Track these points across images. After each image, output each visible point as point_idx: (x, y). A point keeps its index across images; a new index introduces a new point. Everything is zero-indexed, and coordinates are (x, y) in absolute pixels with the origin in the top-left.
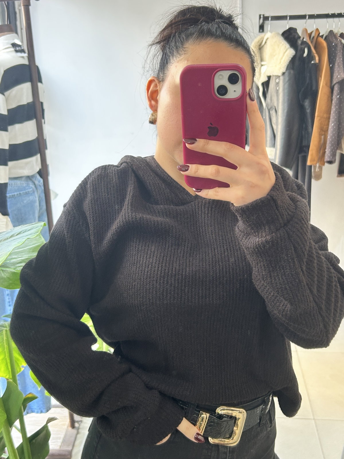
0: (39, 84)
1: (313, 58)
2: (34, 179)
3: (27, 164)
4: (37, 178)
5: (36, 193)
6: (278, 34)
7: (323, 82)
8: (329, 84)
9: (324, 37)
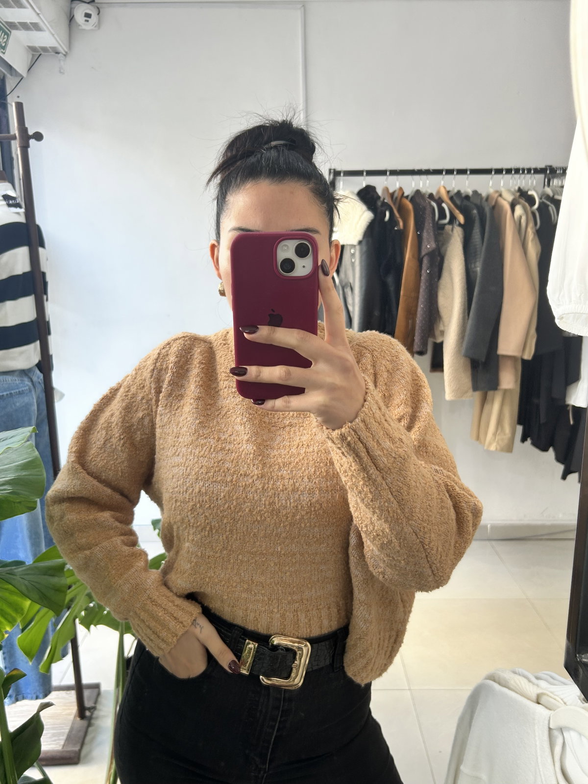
0: (41, 249)
2: (31, 375)
3: (21, 353)
4: (35, 373)
5: (33, 392)
6: (353, 193)
7: (409, 254)
8: (416, 256)
9: (410, 197)
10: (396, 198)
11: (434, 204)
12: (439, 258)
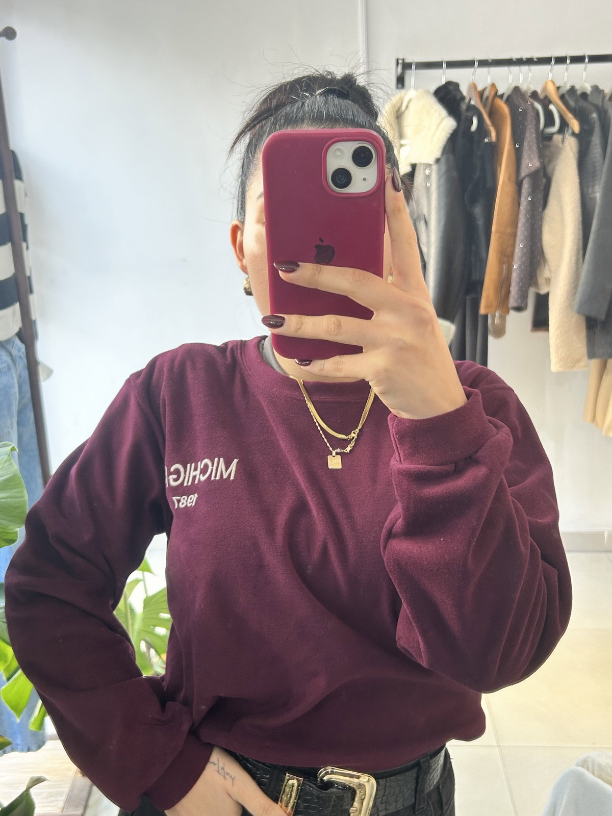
0: (17, 183)
1: (487, 134)
2: (10, 347)
4: (15, 345)
5: (13, 371)
6: (428, 92)
7: (504, 174)
8: (513, 178)
9: (505, 97)
10: (487, 98)
11: (539, 107)
12: (544, 180)
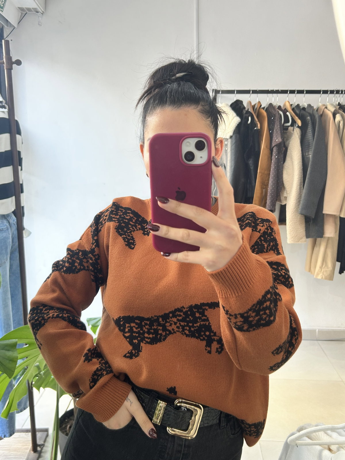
0: (18, 136)
1: (256, 125)
2: (8, 218)
3: (3, 204)
4: (11, 218)
5: (10, 230)
6: (227, 105)
7: (264, 145)
8: (269, 147)
9: (265, 108)
10: (256, 109)
11: (281, 113)
12: (284, 148)
